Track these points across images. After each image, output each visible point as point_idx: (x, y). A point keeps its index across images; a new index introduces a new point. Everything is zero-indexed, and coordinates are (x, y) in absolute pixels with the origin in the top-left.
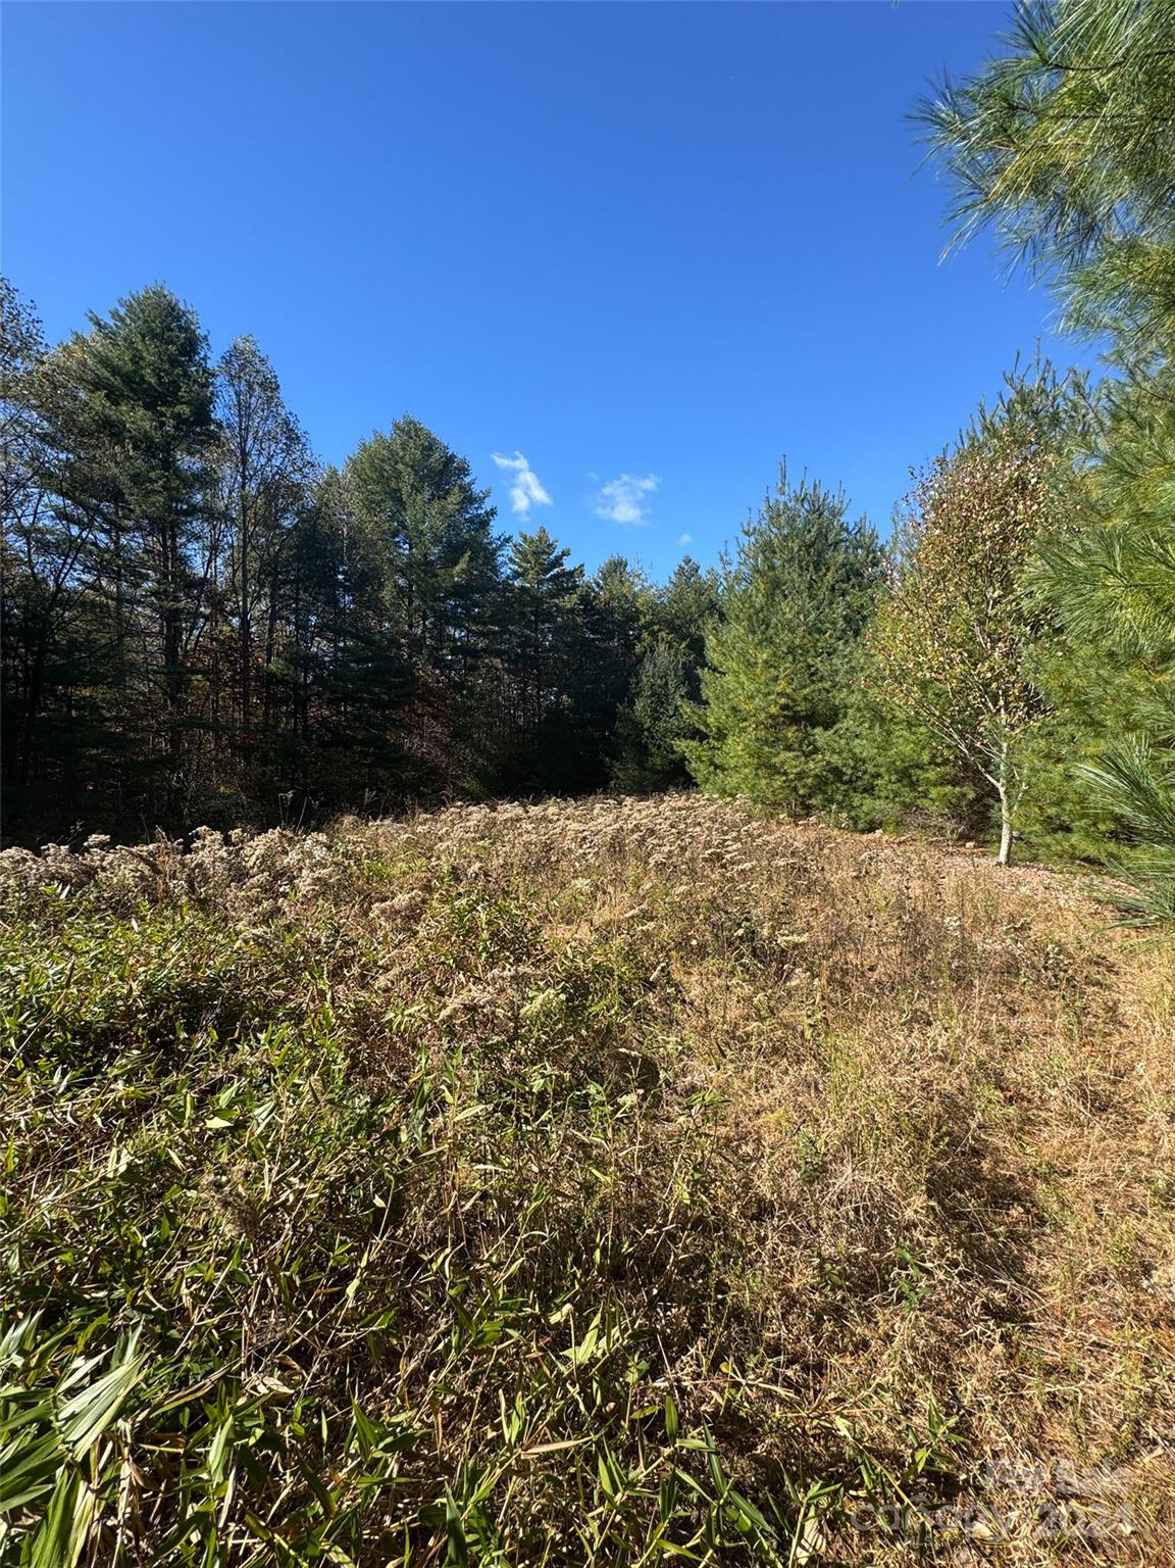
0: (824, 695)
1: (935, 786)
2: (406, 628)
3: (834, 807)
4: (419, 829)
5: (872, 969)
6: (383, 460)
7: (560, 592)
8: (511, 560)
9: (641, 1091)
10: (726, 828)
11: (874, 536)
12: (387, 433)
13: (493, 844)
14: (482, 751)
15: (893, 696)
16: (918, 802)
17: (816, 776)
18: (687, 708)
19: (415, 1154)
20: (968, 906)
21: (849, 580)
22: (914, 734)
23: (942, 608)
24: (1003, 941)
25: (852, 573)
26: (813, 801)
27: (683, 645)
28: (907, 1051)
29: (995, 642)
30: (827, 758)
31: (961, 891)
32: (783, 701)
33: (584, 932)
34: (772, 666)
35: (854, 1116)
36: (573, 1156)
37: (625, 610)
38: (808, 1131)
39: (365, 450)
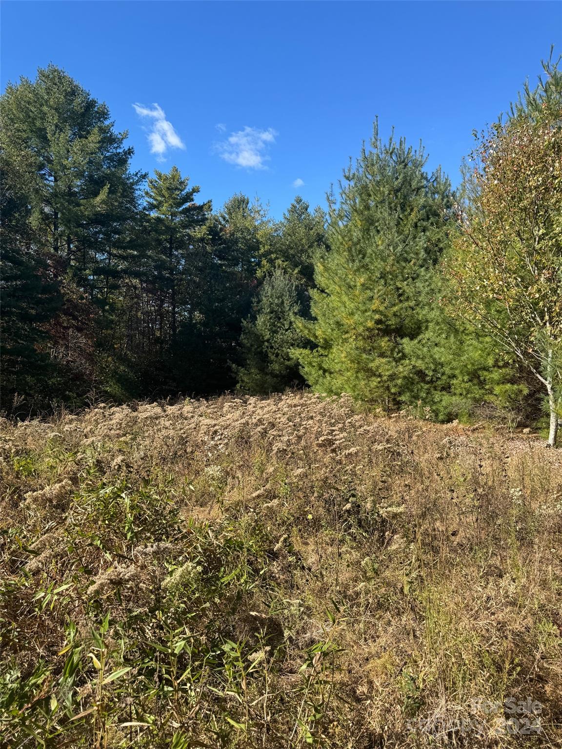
0: (410, 312)
1: (498, 384)
2: (52, 250)
3: (420, 402)
4: (67, 427)
5: (454, 534)
6: (29, 103)
7: (192, 223)
8: (147, 193)
9: (268, 648)
10: (333, 421)
11: (447, 185)
12: (34, 79)
13: (134, 439)
14: (123, 359)
15: (464, 313)
16: (486, 397)
17: (405, 377)
18: (299, 323)
19: (63, 721)
20: (527, 480)
21: (428, 219)
22: (481, 343)
23: (501, 242)
24: (555, 506)
25: (431, 213)
26: (403, 398)
27: (296, 271)
28: (485, 599)
29: (540, 270)
30: (413, 363)
31: (522, 468)
32: (377, 317)
33: (216, 513)
34: (367, 288)
35: (445, 655)
36: (210, 710)
37: (247, 240)
38: (409, 670)
39: (11, 93)
